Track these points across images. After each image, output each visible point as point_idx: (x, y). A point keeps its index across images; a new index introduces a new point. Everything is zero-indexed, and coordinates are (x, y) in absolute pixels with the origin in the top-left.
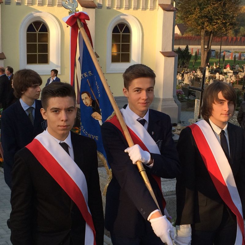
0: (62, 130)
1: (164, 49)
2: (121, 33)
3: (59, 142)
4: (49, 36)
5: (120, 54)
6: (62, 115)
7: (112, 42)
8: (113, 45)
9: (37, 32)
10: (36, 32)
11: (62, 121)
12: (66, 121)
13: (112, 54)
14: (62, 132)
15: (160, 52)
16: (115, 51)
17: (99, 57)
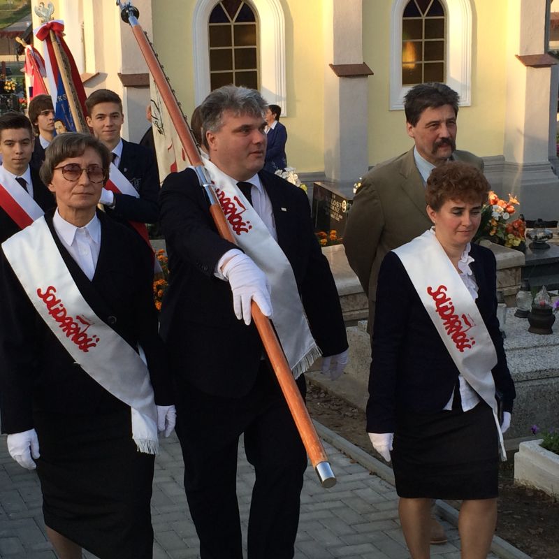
0: (17, 164)
1: (527, 50)
2: (424, 17)
3: (15, 177)
4: (259, 31)
5: (421, 64)
6: (17, 148)
7: (404, 38)
8: (404, 45)
9: (233, 23)
10: (229, 22)
11: (17, 154)
12: (21, 153)
13: (404, 65)
14: (18, 166)
15: (517, 56)
16: (410, 58)
17: (373, 74)
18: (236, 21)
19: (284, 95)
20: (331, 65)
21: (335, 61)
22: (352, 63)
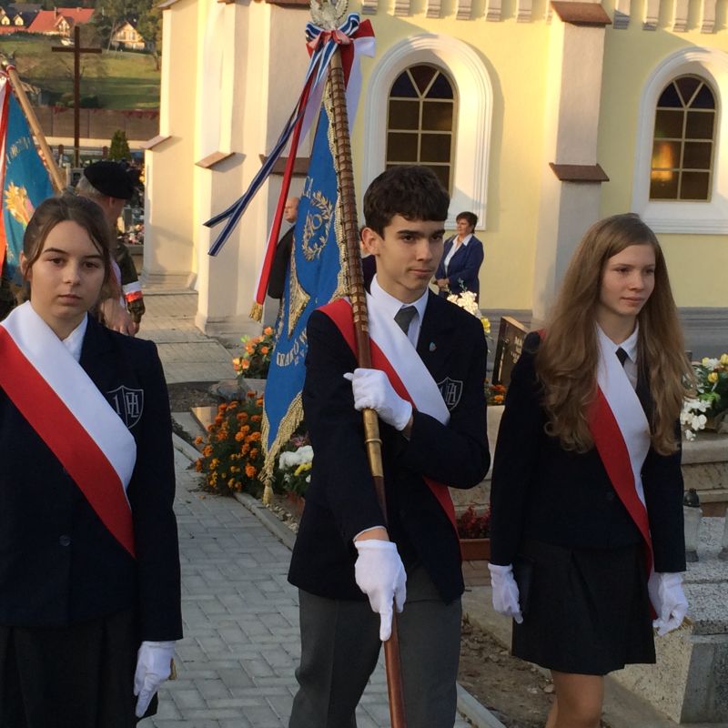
2: (686, 109)
4: (457, 111)
5: (678, 174)
7: (656, 135)
9: (422, 98)
10: (417, 96)
13: (654, 172)
16: (663, 163)
17: (608, 180)
18: (427, 96)
19: (484, 200)
20: (552, 165)
21: (557, 160)
22: (581, 164)
